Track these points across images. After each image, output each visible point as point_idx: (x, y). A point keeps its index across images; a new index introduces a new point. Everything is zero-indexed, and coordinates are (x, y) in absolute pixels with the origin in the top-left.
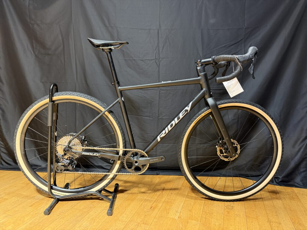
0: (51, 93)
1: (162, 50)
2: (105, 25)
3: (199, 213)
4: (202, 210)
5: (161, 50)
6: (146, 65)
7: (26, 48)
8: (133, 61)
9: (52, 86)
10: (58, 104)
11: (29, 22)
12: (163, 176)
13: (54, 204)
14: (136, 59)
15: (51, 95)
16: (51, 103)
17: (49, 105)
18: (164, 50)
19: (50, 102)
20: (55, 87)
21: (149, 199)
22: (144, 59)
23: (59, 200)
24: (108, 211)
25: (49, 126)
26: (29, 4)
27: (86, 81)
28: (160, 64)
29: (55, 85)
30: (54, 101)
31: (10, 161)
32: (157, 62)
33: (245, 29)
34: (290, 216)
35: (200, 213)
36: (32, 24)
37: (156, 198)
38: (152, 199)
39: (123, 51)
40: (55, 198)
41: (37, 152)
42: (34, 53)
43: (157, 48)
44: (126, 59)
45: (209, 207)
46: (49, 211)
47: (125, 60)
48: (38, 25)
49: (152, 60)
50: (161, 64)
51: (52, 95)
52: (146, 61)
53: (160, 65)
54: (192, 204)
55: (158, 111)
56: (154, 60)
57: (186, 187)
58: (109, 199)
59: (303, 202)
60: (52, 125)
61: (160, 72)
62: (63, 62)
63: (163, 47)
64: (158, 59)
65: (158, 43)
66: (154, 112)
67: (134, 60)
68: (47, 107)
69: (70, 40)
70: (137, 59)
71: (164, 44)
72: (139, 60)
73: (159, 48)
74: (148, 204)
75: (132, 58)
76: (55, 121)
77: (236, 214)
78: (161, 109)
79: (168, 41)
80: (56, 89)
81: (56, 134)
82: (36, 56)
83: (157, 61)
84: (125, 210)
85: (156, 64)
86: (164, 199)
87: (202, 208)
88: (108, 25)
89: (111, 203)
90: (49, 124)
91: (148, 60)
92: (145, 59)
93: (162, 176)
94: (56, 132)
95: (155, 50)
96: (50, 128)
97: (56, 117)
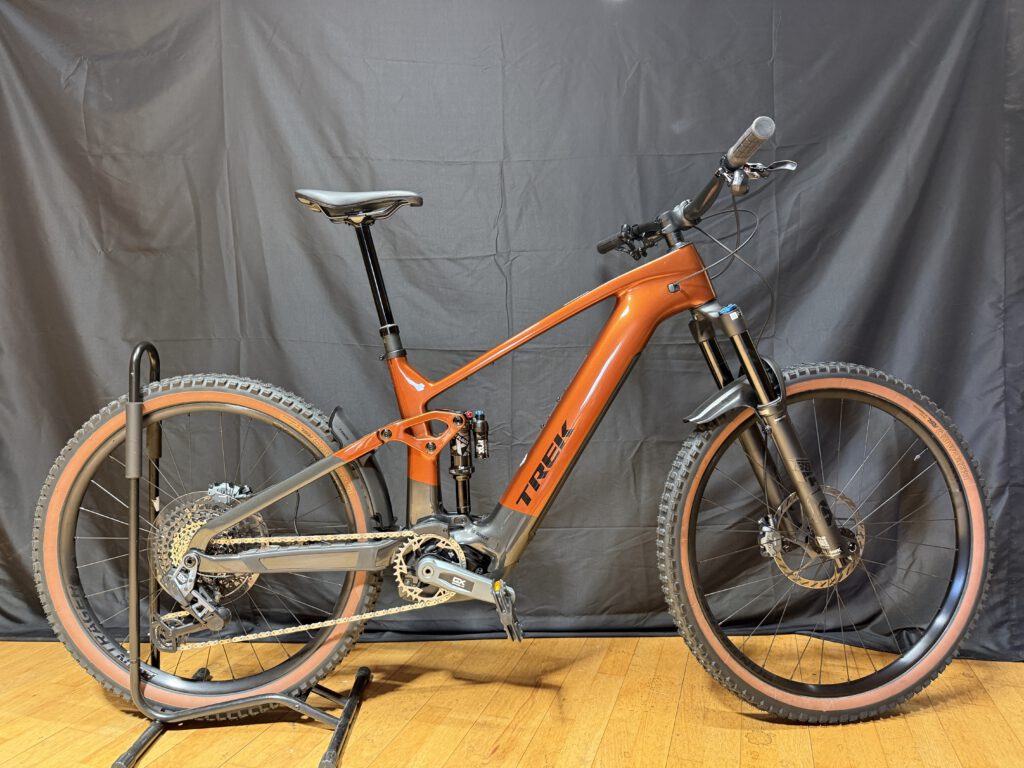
0: (135, 374)
1: (517, 226)
2: (331, 153)
3: (657, 762)
4: (666, 752)
5: (512, 227)
6: (468, 276)
7: (77, 231)
8: (425, 263)
9: (138, 350)
11: (86, 149)
12: (537, 640)
14: (432, 256)
15: (134, 380)
16: (135, 405)
18: (521, 228)
19: (131, 400)
20: (150, 354)
21: (490, 719)
22: (458, 256)
24: (324, 758)
25: (130, 479)
26: (87, 93)
27: (272, 332)
28: (510, 270)
29: (149, 348)
32: (501, 265)
33: (778, 149)
34: (962, 759)
35: (659, 761)
36: (94, 156)
37: (511, 716)
38: (499, 720)
39: (392, 233)
40: (155, 720)
42: (103, 249)
43: (501, 221)
44: (403, 257)
45: (689, 741)
47: (400, 260)
48: (114, 158)
49: (484, 257)
50: (513, 269)
52: (467, 262)
53: (513, 274)
54: (634, 731)
55: (510, 421)
56: (492, 258)
57: (612, 675)
58: (333, 719)
59: (1003, 710)
60: (141, 474)
61: (514, 297)
62: (197, 273)
63: (520, 215)
64: (505, 255)
65: (503, 205)
66: (499, 426)
69: (219, 200)
70: (437, 257)
71: (521, 210)
72: (444, 259)
73: (505, 221)
74: (486, 740)
75: (421, 253)
76: (153, 460)
77: (781, 762)
78: (519, 413)
79: (533, 198)
80: (155, 360)
81: (156, 504)
82: (108, 256)
83: (501, 261)
85: (497, 270)
86: (540, 717)
87: (667, 744)
88: (340, 152)
89: (338, 733)
90: (132, 472)
91: (473, 258)
92: (462, 256)
93: (531, 640)
94: (158, 498)
95: (494, 227)
96: (133, 484)
97: (156, 450)
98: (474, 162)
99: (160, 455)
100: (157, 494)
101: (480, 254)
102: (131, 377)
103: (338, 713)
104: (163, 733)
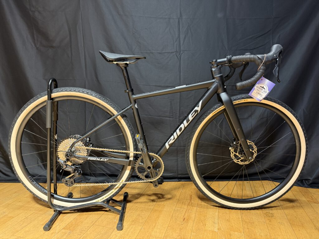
0: (50, 90)
1: (184, 41)
2: (118, 13)
5: (182, 42)
6: (166, 59)
9: (51, 81)
10: (58, 102)
11: (29, 8)
13: (56, 217)
14: (153, 52)
15: (49, 92)
16: (49, 102)
17: (47, 103)
18: (185, 42)
19: (48, 100)
20: (54, 83)
22: (163, 52)
23: (60, 213)
24: (118, 224)
25: (48, 128)
27: (97, 78)
28: (180, 57)
29: (54, 80)
30: (52, 99)
31: (8, 171)
32: (178, 56)
33: (274, 18)
36: (32, 11)
40: (57, 211)
41: (39, 160)
42: (35, 46)
43: (178, 39)
44: (143, 52)
46: (49, 226)
48: (39, 12)
49: (172, 53)
50: (182, 57)
51: (51, 92)
52: (166, 54)
53: (181, 59)
55: (178, 111)
56: (175, 53)
58: (118, 210)
60: (52, 127)
61: (181, 67)
62: (70, 56)
63: (185, 38)
64: (179, 52)
65: (179, 34)
66: (175, 112)
67: (152, 53)
68: (46, 105)
69: (78, 30)
70: (155, 52)
71: (185, 36)
72: (157, 53)
75: (150, 51)
76: (55, 122)
78: (182, 108)
79: (190, 31)
80: (56, 85)
81: (56, 137)
82: (37, 49)
83: (178, 54)
84: (156, 223)
88: (122, 13)
89: (121, 215)
90: (48, 126)
91: (168, 53)
94: (56, 135)
95: (176, 42)
96: (49, 130)
97: (56, 118)
98: (170, 18)
99: (57, 119)
100: (56, 133)
101: (171, 51)
102: (48, 91)
103: (120, 208)
104: (59, 215)
